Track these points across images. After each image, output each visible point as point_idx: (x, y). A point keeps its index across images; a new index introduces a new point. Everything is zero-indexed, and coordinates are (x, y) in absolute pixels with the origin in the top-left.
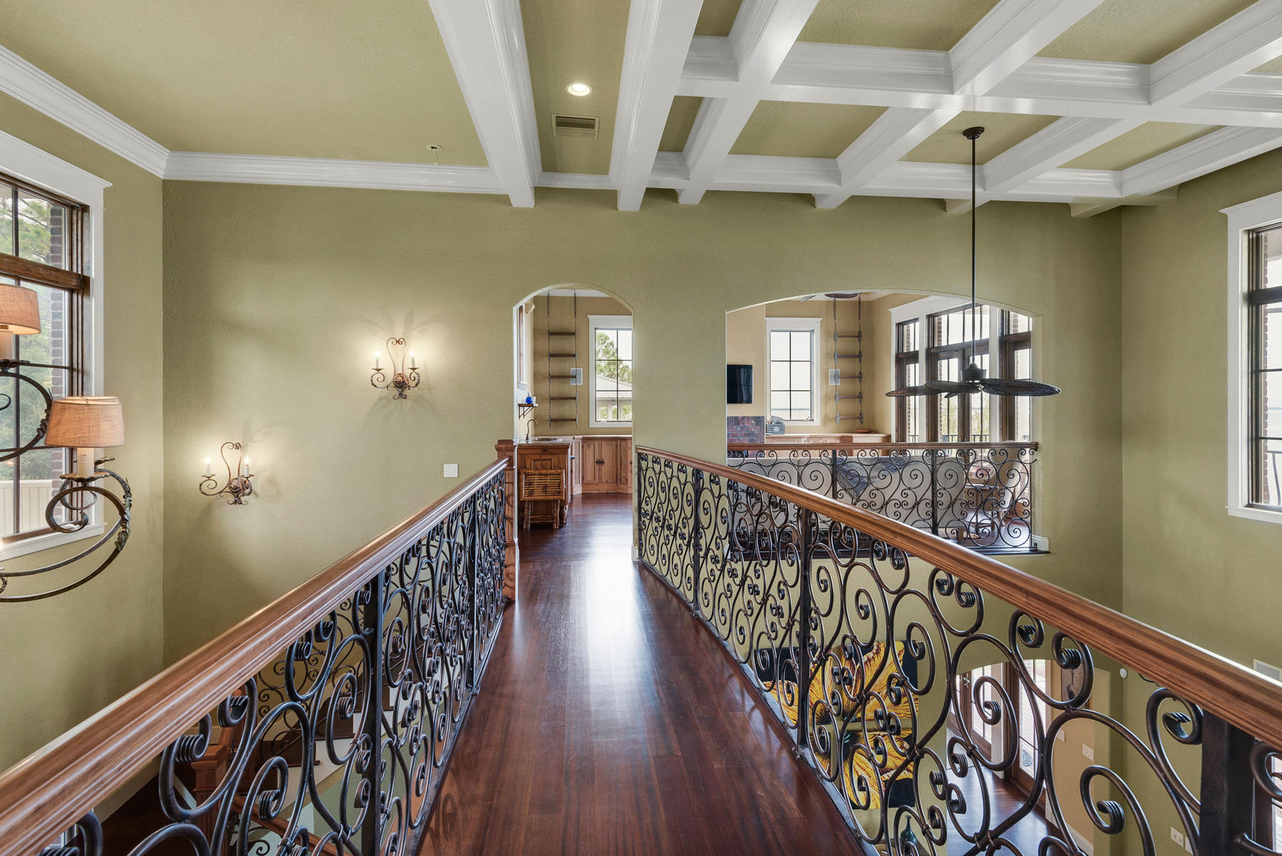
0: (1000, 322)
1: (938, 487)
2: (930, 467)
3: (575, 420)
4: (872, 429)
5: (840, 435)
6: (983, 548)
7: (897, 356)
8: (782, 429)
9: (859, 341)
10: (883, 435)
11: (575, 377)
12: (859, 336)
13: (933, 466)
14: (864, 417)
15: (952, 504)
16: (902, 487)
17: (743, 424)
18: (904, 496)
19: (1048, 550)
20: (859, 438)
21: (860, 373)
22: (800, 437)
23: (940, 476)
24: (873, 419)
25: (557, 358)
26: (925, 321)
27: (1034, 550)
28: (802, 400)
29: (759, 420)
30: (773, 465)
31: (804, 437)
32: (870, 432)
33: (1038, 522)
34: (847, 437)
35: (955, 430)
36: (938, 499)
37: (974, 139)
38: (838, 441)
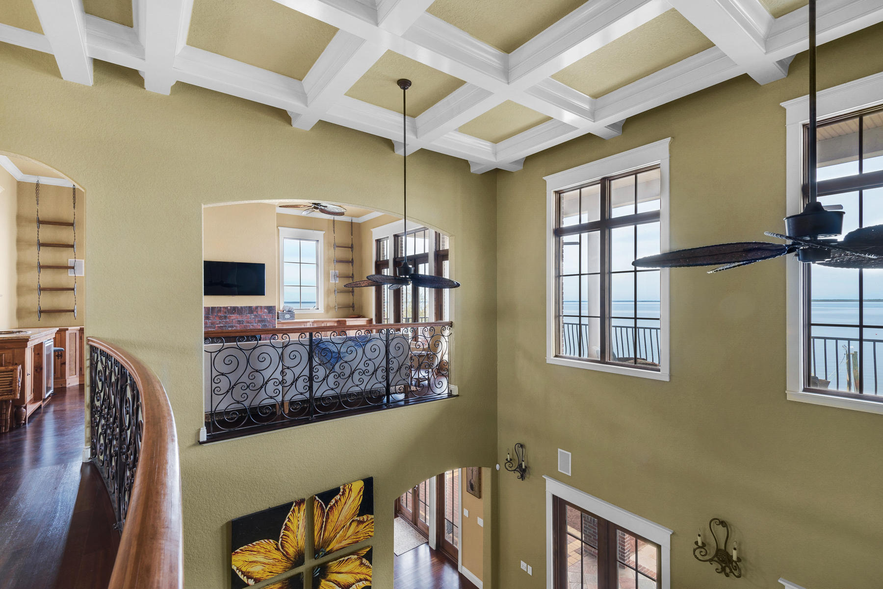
0: (435, 242)
1: (390, 357)
2: (385, 342)
3: (73, 311)
4: (361, 314)
5: (337, 319)
6: (420, 398)
7: (376, 262)
8: (292, 315)
9: (352, 251)
10: (367, 319)
11: (73, 268)
12: (352, 247)
13: (386, 341)
14: (356, 306)
15: (400, 368)
16: (365, 359)
17: (257, 312)
18: (366, 365)
19: (457, 394)
20: (350, 322)
21: (353, 274)
22: (306, 322)
23: (391, 349)
24: (361, 307)
25: (50, 248)
26: (393, 238)
27: (450, 395)
28: (309, 294)
29: (271, 309)
30: (254, 348)
31: (309, 322)
32: (359, 317)
33: (453, 375)
34: (342, 321)
35: (410, 315)
36: (390, 366)
37: (404, 89)
38: (336, 325)
